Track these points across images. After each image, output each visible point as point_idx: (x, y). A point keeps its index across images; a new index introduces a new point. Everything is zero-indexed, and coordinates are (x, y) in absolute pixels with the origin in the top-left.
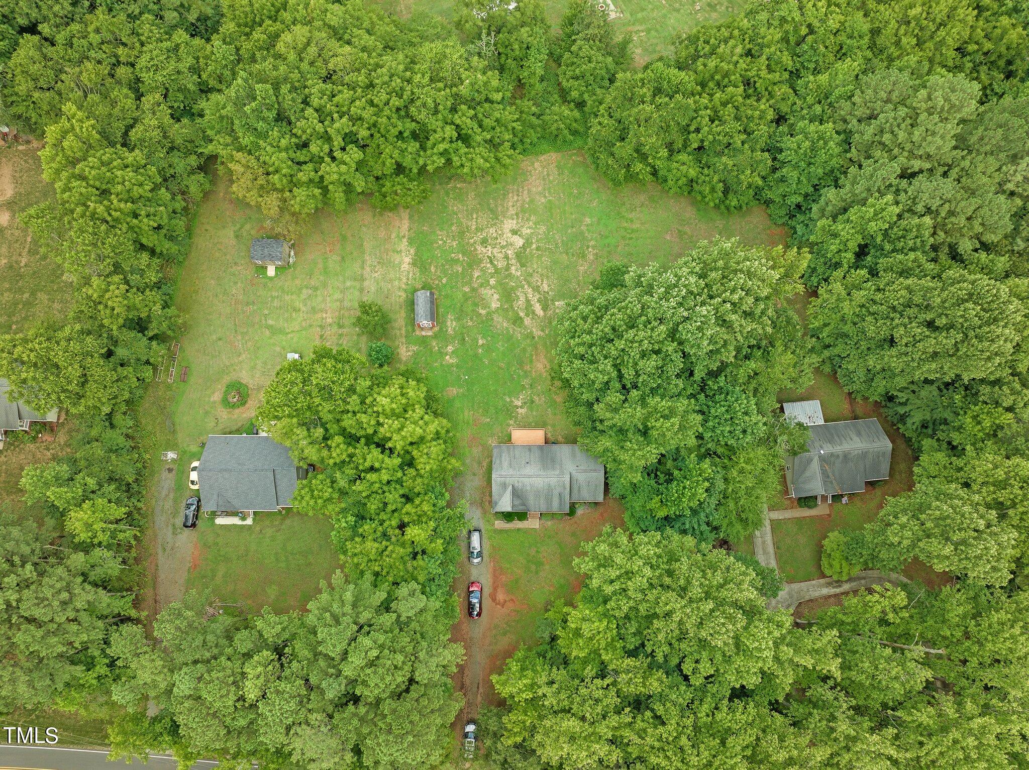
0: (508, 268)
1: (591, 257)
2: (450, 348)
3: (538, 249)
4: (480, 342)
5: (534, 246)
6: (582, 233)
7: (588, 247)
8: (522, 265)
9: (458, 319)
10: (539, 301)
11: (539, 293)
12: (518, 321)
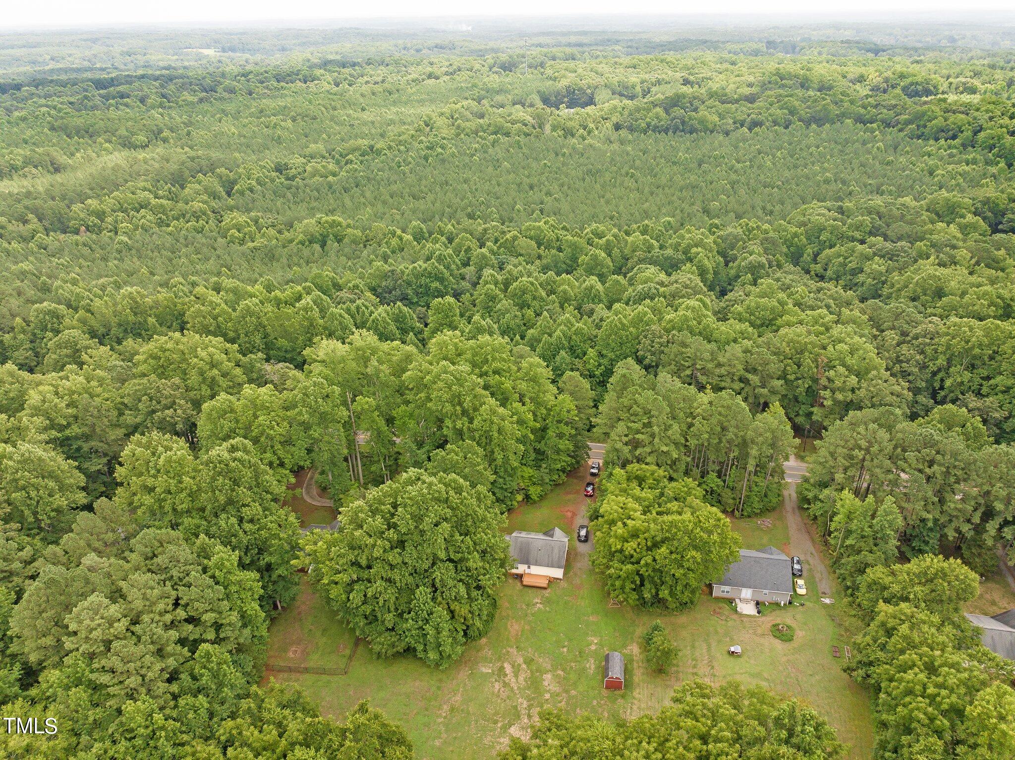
0: (530, 707)
1: (445, 707)
2: (593, 647)
3: (496, 722)
4: (565, 650)
5: (499, 725)
6: (446, 731)
7: (445, 717)
8: (515, 707)
9: (584, 669)
10: (506, 675)
11: (504, 682)
12: (529, 662)
